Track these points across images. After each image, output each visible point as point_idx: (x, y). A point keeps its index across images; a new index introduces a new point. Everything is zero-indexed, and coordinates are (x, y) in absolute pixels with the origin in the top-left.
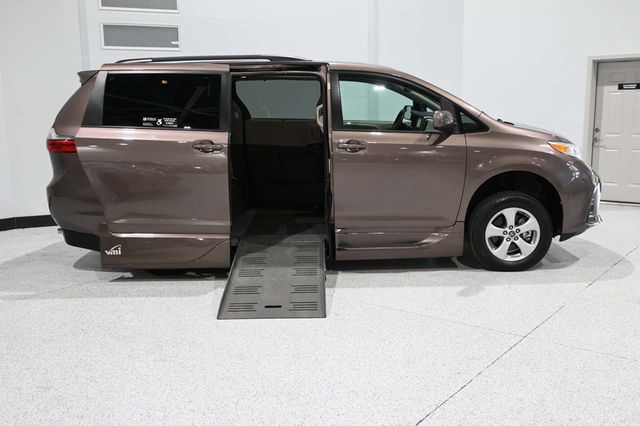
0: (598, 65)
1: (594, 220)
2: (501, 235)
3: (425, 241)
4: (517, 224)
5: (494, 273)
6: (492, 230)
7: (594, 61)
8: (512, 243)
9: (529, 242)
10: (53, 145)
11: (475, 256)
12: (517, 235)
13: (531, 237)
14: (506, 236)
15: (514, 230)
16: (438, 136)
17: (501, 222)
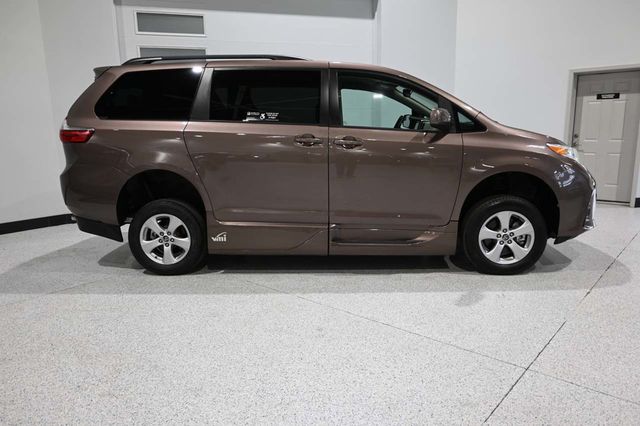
0: (579, 77)
1: (590, 224)
2: (495, 238)
3: (419, 239)
4: (511, 227)
5: (486, 276)
6: (485, 233)
7: (575, 74)
8: (506, 246)
9: (523, 246)
10: (65, 136)
11: (467, 258)
12: (511, 238)
13: (525, 242)
14: (500, 239)
15: (508, 233)
16: (434, 134)
17: (495, 225)
